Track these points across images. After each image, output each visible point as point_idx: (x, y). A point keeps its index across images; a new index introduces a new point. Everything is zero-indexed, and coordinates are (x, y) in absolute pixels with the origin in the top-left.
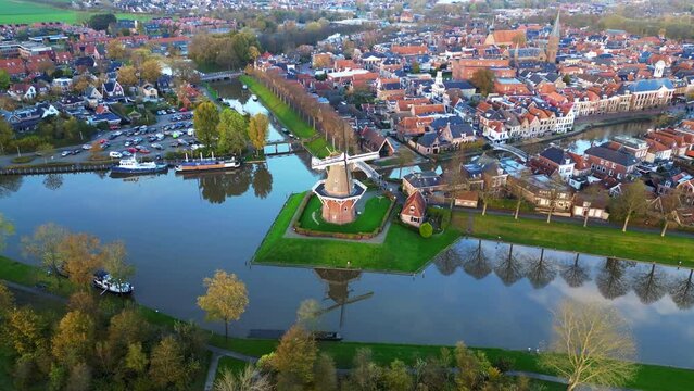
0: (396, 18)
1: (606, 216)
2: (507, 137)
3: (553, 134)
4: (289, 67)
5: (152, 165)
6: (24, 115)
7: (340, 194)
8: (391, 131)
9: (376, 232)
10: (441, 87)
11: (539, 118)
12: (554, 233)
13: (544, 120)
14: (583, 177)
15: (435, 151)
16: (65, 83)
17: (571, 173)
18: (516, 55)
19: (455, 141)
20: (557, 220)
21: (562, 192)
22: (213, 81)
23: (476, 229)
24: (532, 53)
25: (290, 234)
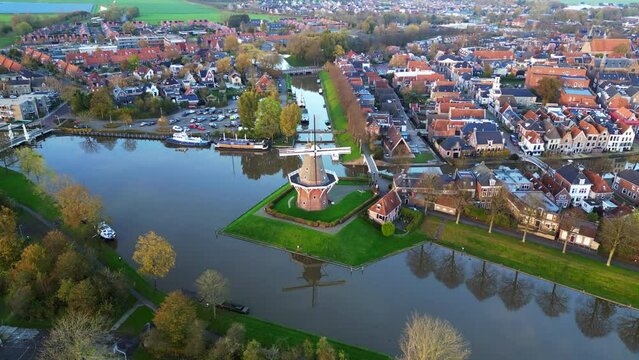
0: (507, 23)
1: (596, 246)
2: (542, 149)
3: (604, 151)
4: (364, 65)
5: (198, 140)
6: (130, 91)
7: (308, 182)
8: (423, 132)
9: (333, 223)
10: (497, 92)
11: (586, 133)
12: (525, 254)
13: (593, 136)
14: (598, 201)
15: (456, 155)
16: (177, 69)
17: (587, 195)
18: (602, 65)
19: (480, 147)
20: (534, 240)
21: (549, 212)
22: (296, 74)
23: (445, 237)
24: (623, 64)
25: (261, 213)
